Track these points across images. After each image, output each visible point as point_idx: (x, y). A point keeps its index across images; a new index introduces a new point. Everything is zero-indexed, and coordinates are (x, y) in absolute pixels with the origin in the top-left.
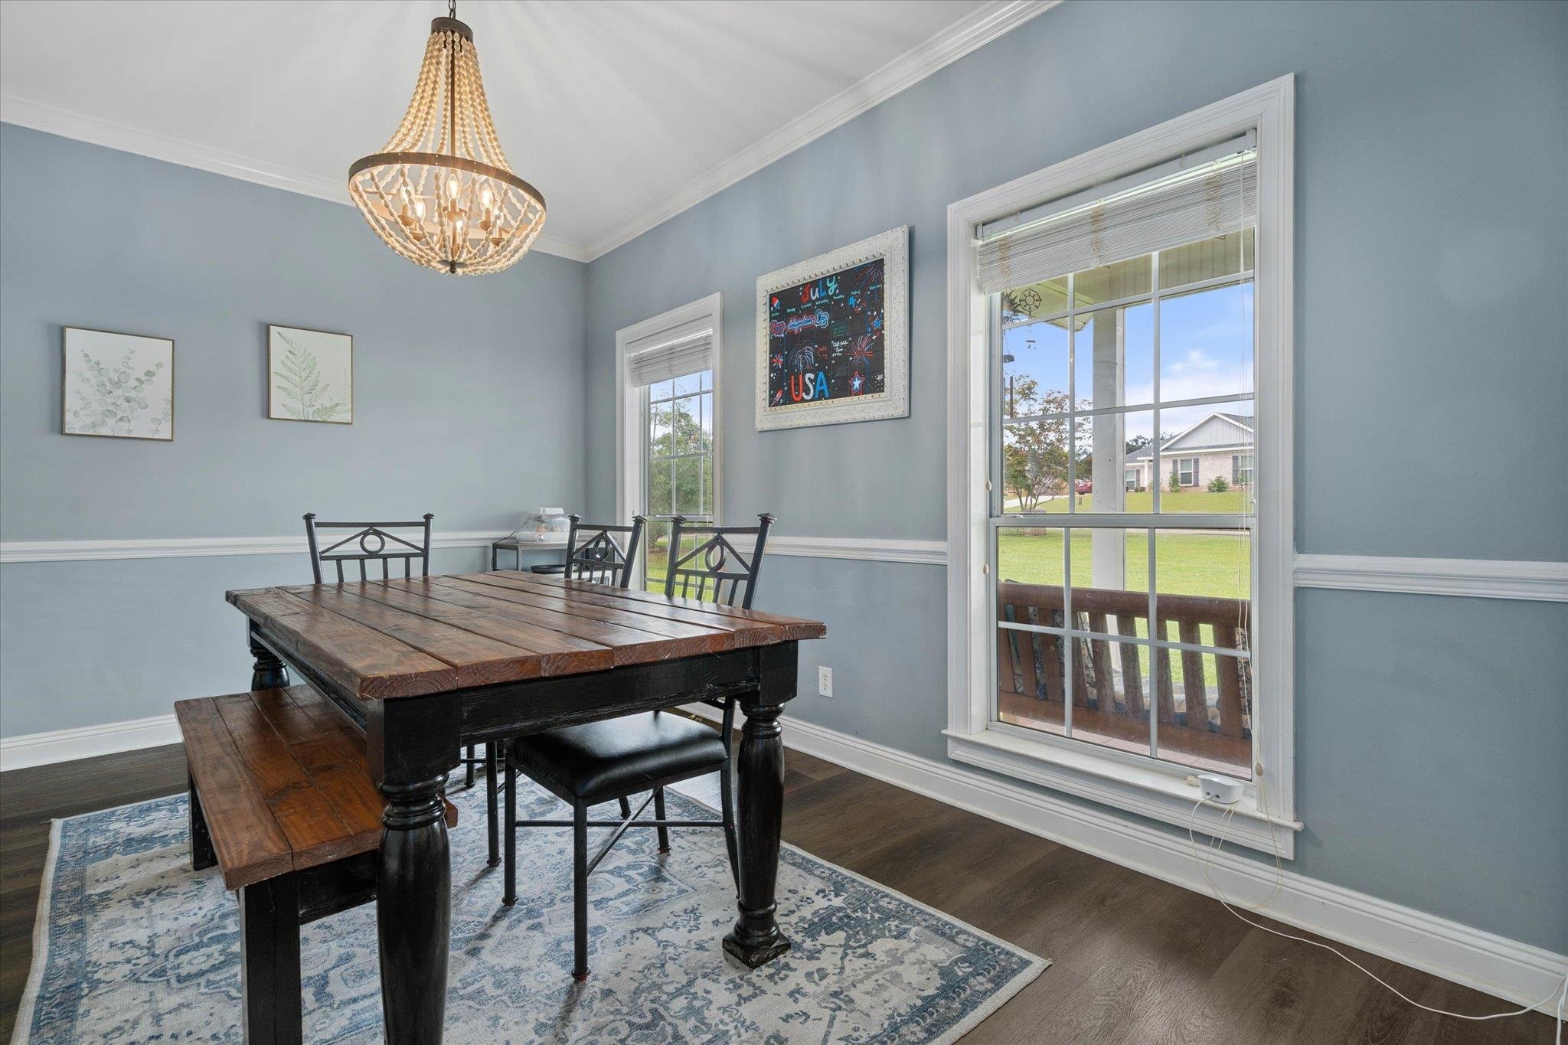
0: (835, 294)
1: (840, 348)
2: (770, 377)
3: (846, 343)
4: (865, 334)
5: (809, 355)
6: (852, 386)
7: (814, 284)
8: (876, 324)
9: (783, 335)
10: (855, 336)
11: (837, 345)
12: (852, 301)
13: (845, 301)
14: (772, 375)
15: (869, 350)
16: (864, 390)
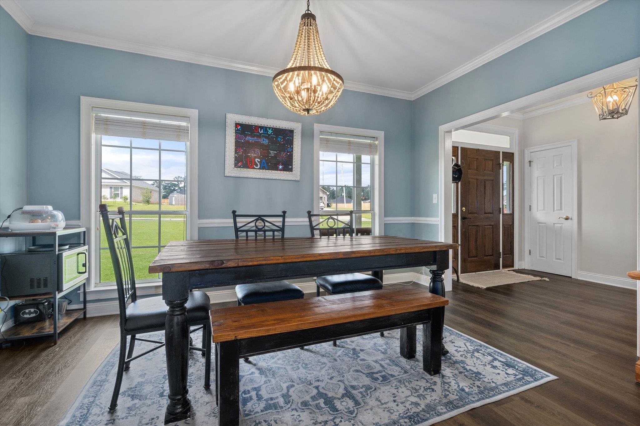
0: (271, 134)
1: (273, 153)
2: (235, 156)
3: (276, 152)
4: (285, 152)
5: (258, 152)
6: (278, 167)
7: (262, 128)
8: (289, 149)
9: (243, 141)
10: (280, 151)
11: (272, 152)
12: (279, 139)
13: (276, 138)
14: (236, 155)
15: (286, 157)
16: (283, 170)
